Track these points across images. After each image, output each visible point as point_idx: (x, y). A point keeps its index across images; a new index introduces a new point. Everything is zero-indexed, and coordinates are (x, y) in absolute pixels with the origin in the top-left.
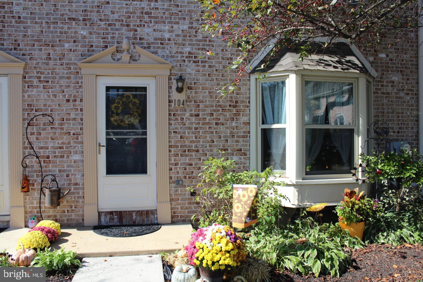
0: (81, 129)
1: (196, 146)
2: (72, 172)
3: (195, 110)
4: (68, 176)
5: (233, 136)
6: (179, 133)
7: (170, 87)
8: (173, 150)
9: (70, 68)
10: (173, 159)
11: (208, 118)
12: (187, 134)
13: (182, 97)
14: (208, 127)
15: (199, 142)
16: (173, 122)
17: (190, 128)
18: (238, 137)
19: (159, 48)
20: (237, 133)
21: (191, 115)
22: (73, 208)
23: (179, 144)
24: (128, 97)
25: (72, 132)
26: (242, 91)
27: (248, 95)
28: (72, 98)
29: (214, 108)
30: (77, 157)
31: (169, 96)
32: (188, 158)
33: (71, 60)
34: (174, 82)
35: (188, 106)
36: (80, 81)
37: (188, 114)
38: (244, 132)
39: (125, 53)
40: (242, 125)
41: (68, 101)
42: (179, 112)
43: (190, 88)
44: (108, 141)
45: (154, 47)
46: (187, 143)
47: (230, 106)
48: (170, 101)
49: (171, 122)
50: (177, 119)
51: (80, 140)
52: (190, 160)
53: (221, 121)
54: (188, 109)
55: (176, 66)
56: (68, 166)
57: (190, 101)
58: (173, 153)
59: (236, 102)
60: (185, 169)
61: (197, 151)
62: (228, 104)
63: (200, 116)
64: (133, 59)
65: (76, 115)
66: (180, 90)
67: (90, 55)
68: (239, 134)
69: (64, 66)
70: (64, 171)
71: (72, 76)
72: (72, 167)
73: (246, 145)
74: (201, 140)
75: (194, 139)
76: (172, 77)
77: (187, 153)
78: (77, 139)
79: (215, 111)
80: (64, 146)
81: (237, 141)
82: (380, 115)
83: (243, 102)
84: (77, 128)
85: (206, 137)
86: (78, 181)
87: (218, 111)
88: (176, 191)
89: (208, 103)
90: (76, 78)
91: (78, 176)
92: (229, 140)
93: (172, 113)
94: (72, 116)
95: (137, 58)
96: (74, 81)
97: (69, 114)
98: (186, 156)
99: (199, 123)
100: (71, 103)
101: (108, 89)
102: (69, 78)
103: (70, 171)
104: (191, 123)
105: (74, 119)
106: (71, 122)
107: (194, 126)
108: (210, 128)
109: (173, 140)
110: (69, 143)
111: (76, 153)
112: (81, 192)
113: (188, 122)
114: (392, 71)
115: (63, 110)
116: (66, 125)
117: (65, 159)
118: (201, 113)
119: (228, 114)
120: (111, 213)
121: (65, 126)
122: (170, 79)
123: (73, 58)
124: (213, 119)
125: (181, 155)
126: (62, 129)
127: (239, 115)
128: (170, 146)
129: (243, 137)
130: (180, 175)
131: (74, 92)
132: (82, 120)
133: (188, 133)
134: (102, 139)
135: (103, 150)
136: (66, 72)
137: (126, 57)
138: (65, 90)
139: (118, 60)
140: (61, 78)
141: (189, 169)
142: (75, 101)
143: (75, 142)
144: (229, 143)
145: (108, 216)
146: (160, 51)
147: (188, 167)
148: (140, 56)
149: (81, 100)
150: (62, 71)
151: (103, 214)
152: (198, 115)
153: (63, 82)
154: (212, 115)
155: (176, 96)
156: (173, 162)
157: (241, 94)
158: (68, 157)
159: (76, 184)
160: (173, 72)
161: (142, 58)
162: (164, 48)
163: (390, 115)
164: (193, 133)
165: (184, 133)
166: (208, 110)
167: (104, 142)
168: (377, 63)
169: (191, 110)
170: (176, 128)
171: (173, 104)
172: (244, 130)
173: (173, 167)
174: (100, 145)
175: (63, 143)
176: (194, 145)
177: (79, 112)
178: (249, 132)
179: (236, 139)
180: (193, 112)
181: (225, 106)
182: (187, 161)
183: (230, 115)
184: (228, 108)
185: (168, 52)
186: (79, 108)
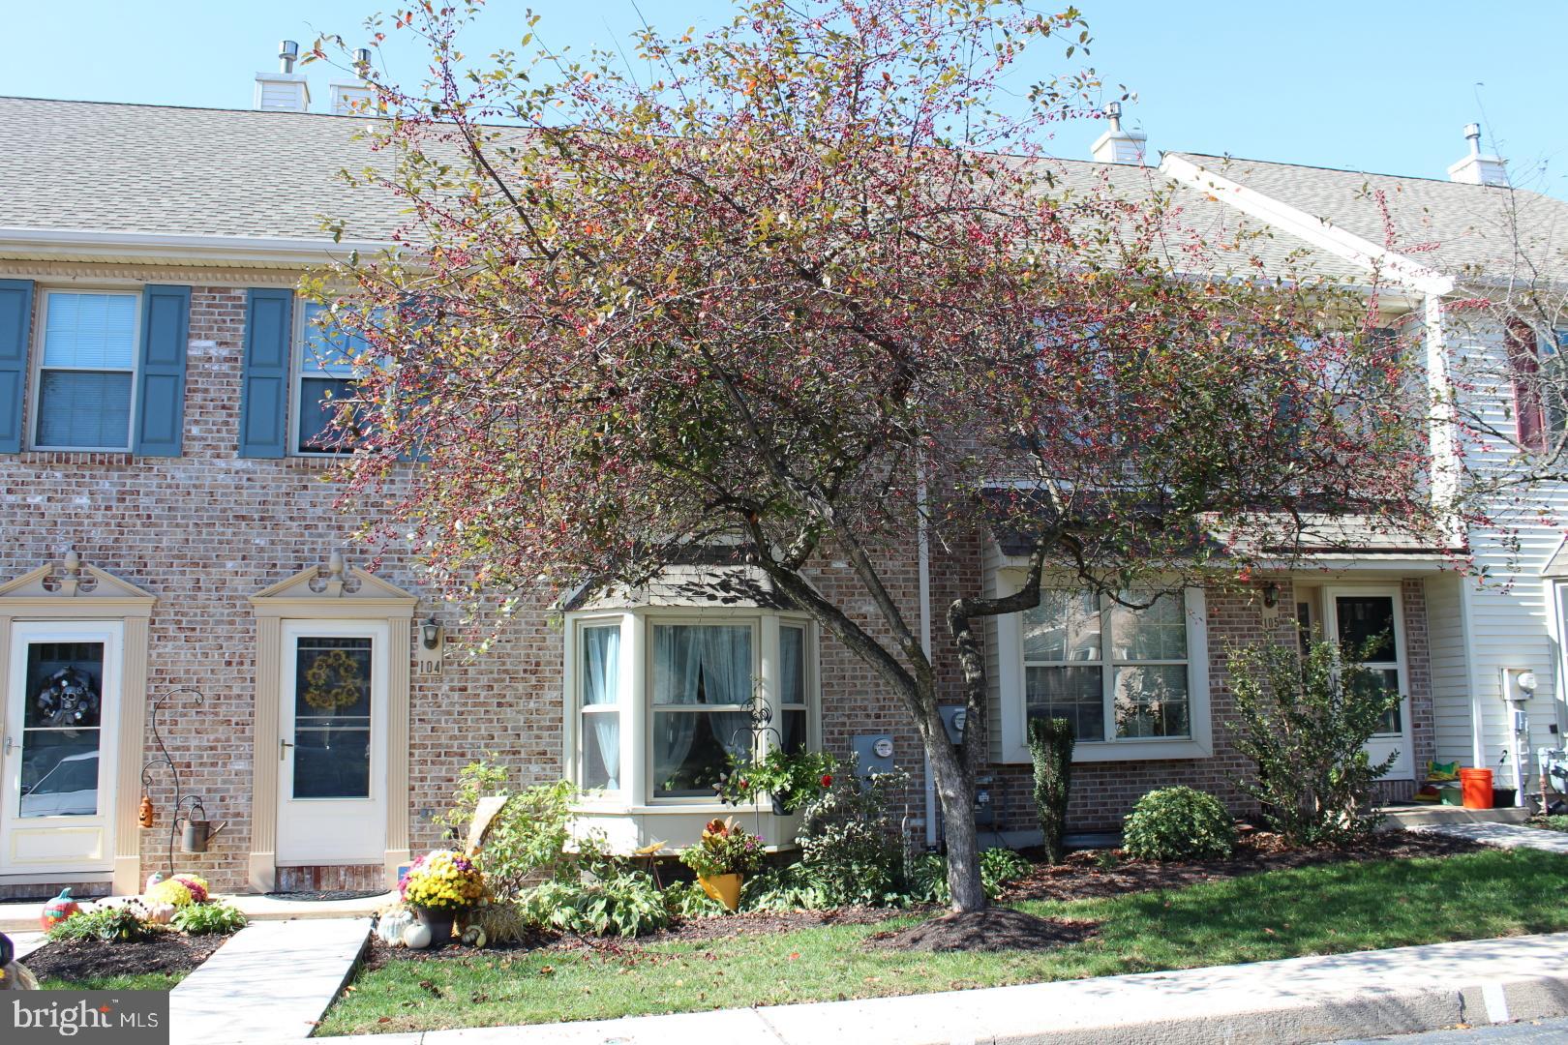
0: (251, 714)
1: (460, 746)
2: (232, 793)
3: (460, 681)
4: (222, 799)
5: (530, 727)
6: (429, 722)
7: (414, 639)
8: (416, 752)
9: (234, 606)
10: (417, 768)
11: (483, 694)
12: (443, 724)
13: (435, 656)
14: (482, 709)
15: (465, 738)
16: (418, 702)
17: (449, 713)
18: (540, 728)
19: (394, 567)
20: (539, 721)
21: (452, 689)
22: (230, 860)
23: (429, 743)
24: (337, 656)
25: (234, 720)
26: (548, 643)
27: (560, 651)
28: (237, 659)
29: (496, 676)
30: (240, 765)
31: (412, 655)
32: (444, 768)
33: (236, 590)
34: (421, 628)
35: (447, 672)
36: (251, 628)
37: (445, 687)
38: (552, 720)
39: (334, 578)
40: (548, 707)
41: (229, 663)
42: (429, 684)
43: (450, 640)
44: (300, 738)
45: (386, 567)
46: (444, 741)
47: (525, 671)
48: (413, 664)
49: (414, 701)
50: (425, 697)
51: (247, 734)
52: (448, 770)
53: (508, 699)
54: (446, 678)
55: (426, 599)
56: (224, 782)
57: (451, 664)
58: (417, 758)
59: (538, 664)
60: (440, 788)
61: (463, 755)
62: (521, 668)
63: (469, 691)
64: (347, 588)
65: (243, 689)
66: (431, 644)
67: (272, 582)
68: (543, 724)
69: (225, 602)
70: (216, 791)
71: (237, 619)
72: (231, 782)
73: (556, 744)
74: (470, 735)
75: (456, 733)
76: (419, 620)
77: (443, 758)
78: (243, 732)
79: (496, 680)
80: (219, 744)
81: (538, 737)
82: (835, 682)
83: (549, 663)
84: (244, 713)
85: (479, 729)
86: (241, 809)
87: (503, 680)
88: (422, 829)
89: (483, 667)
90: (244, 623)
91: (242, 801)
92: (522, 734)
93: (417, 685)
94: (236, 691)
95: (355, 587)
96: (240, 628)
97: (230, 687)
98: (442, 763)
99: (465, 704)
100: (234, 667)
101: (302, 642)
102: (232, 623)
103: (228, 790)
104: (453, 704)
105: (239, 696)
106: (233, 701)
107: (457, 708)
108: (487, 712)
109: (417, 735)
110: (228, 740)
111: (239, 757)
112: (245, 829)
113: (446, 701)
114: (861, 594)
115: (218, 680)
116: (224, 707)
117: (219, 768)
118: (469, 685)
119: (520, 686)
120: (300, 869)
121: (222, 710)
122: (414, 623)
123: (240, 588)
124: (494, 696)
125: (433, 762)
126: (216, 714)
127: (542, 688)
128: (412, 746)
129: (550, 728)
130: (429, 799)
131: (240, 649)
132: (252, 697)
133: (446, 722)
134: (289, 733)
135: (290, 753)
136: (226, 611)
137: (334, 585)
138: (224, 645)
139: (322, 590)
140: (218, 622)
141: (447, 788)
142: (241, 663)
143: (239, 739)
144: (522, 740)
145: (294, 875)
146: (396, 572)
147: (444, 784)
148: (359, 583)
149: (253, 663)
150: (220, 610)
151: (284, 871)
152: (464, 689)
153: (222, 630)
154: (491, 688)
155: (423, 654)
156: (417, 774)
157: (547, 648)
158: (225, 765)
159: (238, 815)
160: (419, 610)
161: (365, 587)
162: (404, 567)
163: (858, 682)
164: (455, 721)
165: (439, 721)
166: (484, 680)
167: (291, 739)
168: (829, 579)
169: (452, 680)
170: (424, 713)
171: (419, 669)
172: (551, 715)
173: (417, 784)
174: (283, 744)
175: (217, 740)
176: (456, 743)
177: (248, 683)
178: (561, 720)
179: (536, 732)
180: (456, 684)
181: (517, 672)
182: (443, 774)
183: (524, 688)
184: (522, 675)
185: (411, 574)
186: (248, 676)
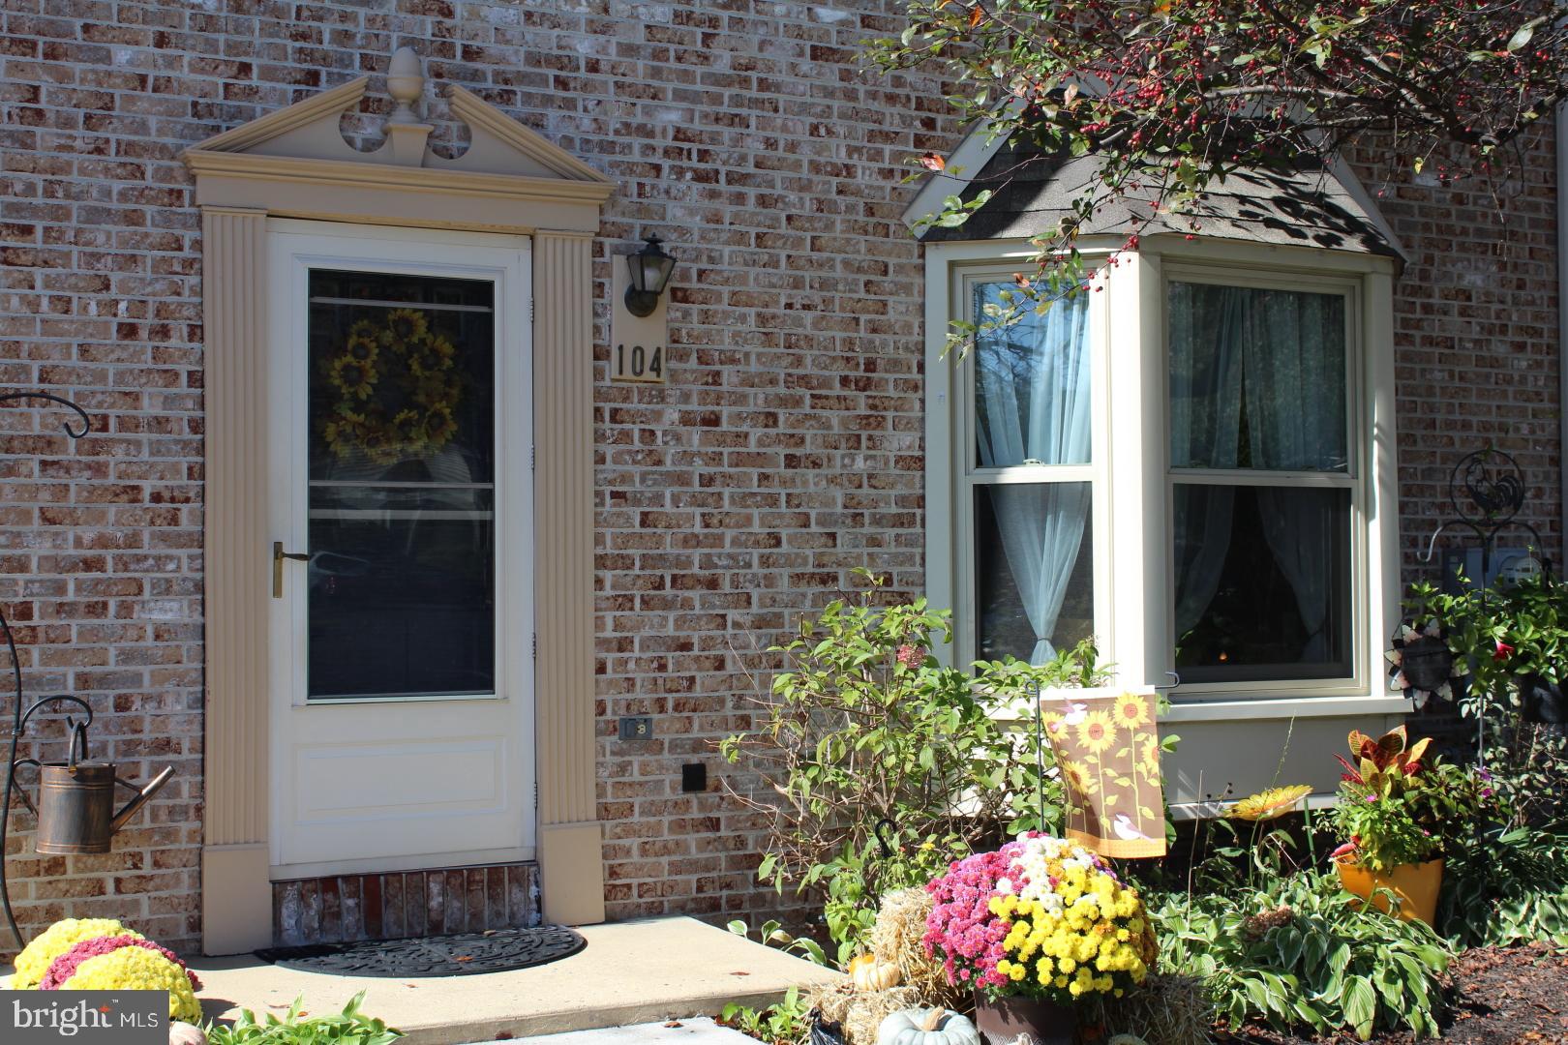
0: (197, 472)
1: (707, 563)
2: (147, 687)
3: (704, 398)
4: (122, 704)
5: (857, 518)
6: (637, 502)
7: (599, 288)
8: (608, 576)
9: (138, 172)
10: (609, 619)
11: (756, 433)
12: (668, 507)
13: (649, 333)
14: (754, 472)
15: (718, 540)
16: (610, 451)
17: (682, 479)
18: (877, 521)
19: (548, 100)
20: (875, 503)
21: (687, 420)
22: (147, 869)
23: (635, 552)
24: (406, 324)
25: (148, 487)
26: (892, 315)
27: (916, 338)
28: (150, 320)
29: (782, 390)
30: (171, 612)
31: (597, 329)
32: (672, 616)
33: (143, 128)
34: (619, 265)
35: (674, 376)
36: (188, 236)
37: (672, 415)
38: (902, 501)
39: (402, 116)
40: (893, 471)
41: (129, 331)
42: (634, 405)
43: (681, 296)
44: (318, 531)
45: (528, 97)
46: (669, 549)
47: (845, 381)
48: (600, 353)
49: (603, 447)
50: (626, 437)
51: (186, 524)
52: (680, 623)
53: (808, 448)
54: (673, 392)
55: (623, 191)
56: (126, 657)
57: (683, 357)
58: (608, 592)
59: (871, 366)
60: (662, 667)
61: (713, 584)
62: (836, 372)
63: (725, 426)
64: (440, 150)
65: (168, 401)
66: (640, 302)
67: (238, 114)
68: (883, 509)
69: (112, 158)
70: (104, 681)
71: (150, 210)
72: (146, 658)
73: (911, 558)
74: (729, 535)
75: (698, 529)
76: (608, 242)
77: (668, 591)
78: (174, 520)
79: (783, 402)
80: (109, 555)
81: (874, 542)
83: (895, 364)
84: (175, 469)
85: (748, 520)
86: (173, 731)
87: (798, 402)
88: (623, 768)
89: (754, 367)
90: (168, 222)
91: (177, 707)
92: (840, 532)
93: (607, 407)
94: (149, 408)
95: (455, 144)
96: (156, 233)
97: (136, 397)
98: (667, 605)
99: (716, 459)
100: (145, 343)
101: (320, 281)
102: (133, 218)
103: (137, 680)
104: (687, 457)
105: (160, 423)
106: (144, 436)
107: (699, 467)
108: (764, 478)
109: (608, 532)
110: (133, 541)
111: (166, 589)
112: (186, 784)
113: (672, 450)
114: (1462, 247)
115: (102, 377)
116: (119, 452)
117: (110, 619)
118: (725, 411)
119: (834, 417)
120: (329, 884)
121: (115, 458)
122: (598, 250)
123: (153, 123)
124: (778, 440)
125: (645, 602)
126: (99, 470)
127: (880, 423)
128: (601, 562)
129: (899, 521)
130: (639, 693)
131: (157, 291)
132: (197, 426)
133: (676, 500)
134: (294, 527)
135: (297, 578)
136: (117, 186)
137: (409, 136)
138: (115, 278)
139: (370, 146)
140: (95, 215)
141: (679, 666)
142: (164, 332)
143: (164, 538)
144: (841, 550)
145: (315, 903)
146: (553, 115)
147: (671, 657)
148: (466, 134)
149: (196, 332)
150: (102, 180)
151: (291, 892)
152: (713, 421)
153: (106, 237)
154: (771, 419)
155: (627, 329)
156: (609, 633)
157: (889, 329)
158: (125, 610)
159: (165, 745)
160: (609, 217)
161: (481, 146)
162: (570, 104)
164: (697, 501)
165: (659, 499)
166: (757, 400)
167: (298, 540)
168: (1408, 210)
169: (686, 397)
170: (625, 478)
171: (611, 368)
172: (900, 490)
173: (611, 657)
174: (279, 553)
175: (102, 542)
176: (696, 555)
177: (183, 387)
178: (921, 501)
179: (868, 530)
180: (694, 406)
181: (825, 383)
182: (670, 630)
183: (844, 423)
184: (837, 390)
185: (587, 123)
186: (183, 369)
